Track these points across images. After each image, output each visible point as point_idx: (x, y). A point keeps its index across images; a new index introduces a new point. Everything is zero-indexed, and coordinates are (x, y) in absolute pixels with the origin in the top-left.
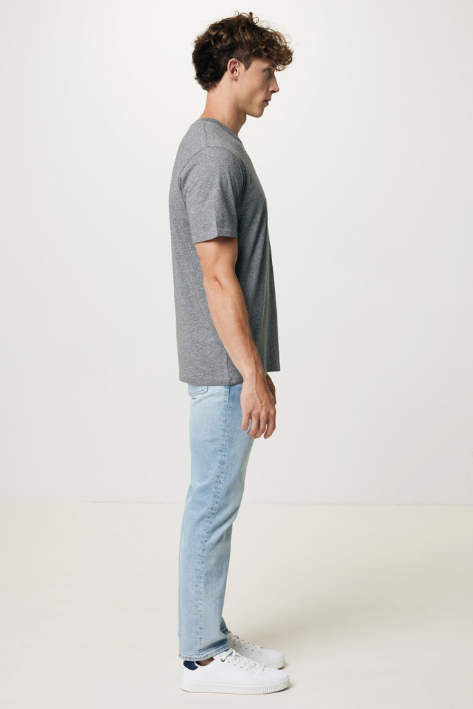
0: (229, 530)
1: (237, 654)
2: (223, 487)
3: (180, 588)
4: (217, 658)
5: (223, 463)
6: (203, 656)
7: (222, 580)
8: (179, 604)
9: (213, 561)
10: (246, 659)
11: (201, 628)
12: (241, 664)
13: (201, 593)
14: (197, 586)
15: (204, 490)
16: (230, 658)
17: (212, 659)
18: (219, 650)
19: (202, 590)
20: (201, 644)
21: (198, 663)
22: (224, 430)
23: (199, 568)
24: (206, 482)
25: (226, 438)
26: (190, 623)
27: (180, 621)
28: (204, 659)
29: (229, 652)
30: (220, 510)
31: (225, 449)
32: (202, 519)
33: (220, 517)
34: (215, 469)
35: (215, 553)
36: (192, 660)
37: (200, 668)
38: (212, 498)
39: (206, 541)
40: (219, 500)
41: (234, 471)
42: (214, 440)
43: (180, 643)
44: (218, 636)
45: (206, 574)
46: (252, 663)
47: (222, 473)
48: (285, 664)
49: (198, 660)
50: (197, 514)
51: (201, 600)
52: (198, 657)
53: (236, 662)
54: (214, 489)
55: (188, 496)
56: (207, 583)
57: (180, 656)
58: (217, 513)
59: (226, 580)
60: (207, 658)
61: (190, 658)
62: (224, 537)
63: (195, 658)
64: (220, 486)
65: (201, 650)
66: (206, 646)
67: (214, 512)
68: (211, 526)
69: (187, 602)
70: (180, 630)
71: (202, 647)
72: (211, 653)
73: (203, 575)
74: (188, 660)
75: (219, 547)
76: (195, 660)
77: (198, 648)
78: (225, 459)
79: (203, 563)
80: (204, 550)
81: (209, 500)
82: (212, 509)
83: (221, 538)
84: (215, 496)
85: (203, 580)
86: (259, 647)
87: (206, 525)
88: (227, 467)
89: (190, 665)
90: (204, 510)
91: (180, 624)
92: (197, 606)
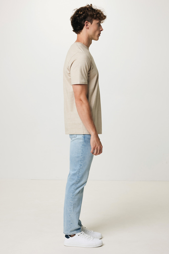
0: (83, 189)
1: (84, 233)
2: (81, 174)
3: (64, 209)
4: (77, 235)
5: (81, 165)
6: (72, 233)
7: (79, 207)
8: (64, 214)
9: (76, 200)
10: (87, 235)
11: (71, 223)
12: (85, 237)
13: (71, 211)
14: (70, 208)
15: (74, 175)
16: (81, 235)
17: (75, 235)
18: (77, 232)
19: (72, 210)
20: (71, 229)
21: (70, 236)
22: (82, 153)
23: (71, 202)
24: (75, 172)
25: (82, 156)
26: (68, 222)
27: (64, 220)
28: (72, 234)
29: (81, 233)
30: (79, 181)
31: (82, 160)
32: (73, 185)
33: (79, 184)
34: (78, 167)
35: (77, 197)
36: (68, 235)
37: (70, 238)
38: (77, 177)
39: (74, 193)
40: (79, 178)
41: (85, 168)
42: (78, 157)
43: (64, 228)
44: (78, 227)
45: (74, 204)
46: (89, 236)
47: (81, 169)
48: (102, 237)
49: (70, 235)
50: (71, 183)
51: (71, 213)
52: (70, 234)
53: (83, 236)
54: (77, 174)
55: (68, 177)
56: (74, 208)
57: (64, 233)
58: (78, 183)
59: (81, 207)
60: (73, 234)
61: (67, 234)
62: (81, 191)
63: (69, 234)
64: (80, 173)
65: (71, 231)
66: (73, 230)
67: (77, 182)
68: (76, 187)
69: (67, 214)
70: (64, 224)
71: (71, 230)
72: (75, 232)
73: (72, 205)
74: (66, 234)
75: (79, 195)
76: (69, 235)
77: (70, 230)
78: (82, 164)
79: (73, 200)
80: (73, 196)
81: (76, 178)
82: (77, 181)
83: (80, 191)
84: (78, 177)
85: (72, 206)
86: (93, 231)
87: (74, 187)
88: (83, 167)
89: (67, 236)
90: (74, 182)
91: (64, 222)
92: (70, 216)
